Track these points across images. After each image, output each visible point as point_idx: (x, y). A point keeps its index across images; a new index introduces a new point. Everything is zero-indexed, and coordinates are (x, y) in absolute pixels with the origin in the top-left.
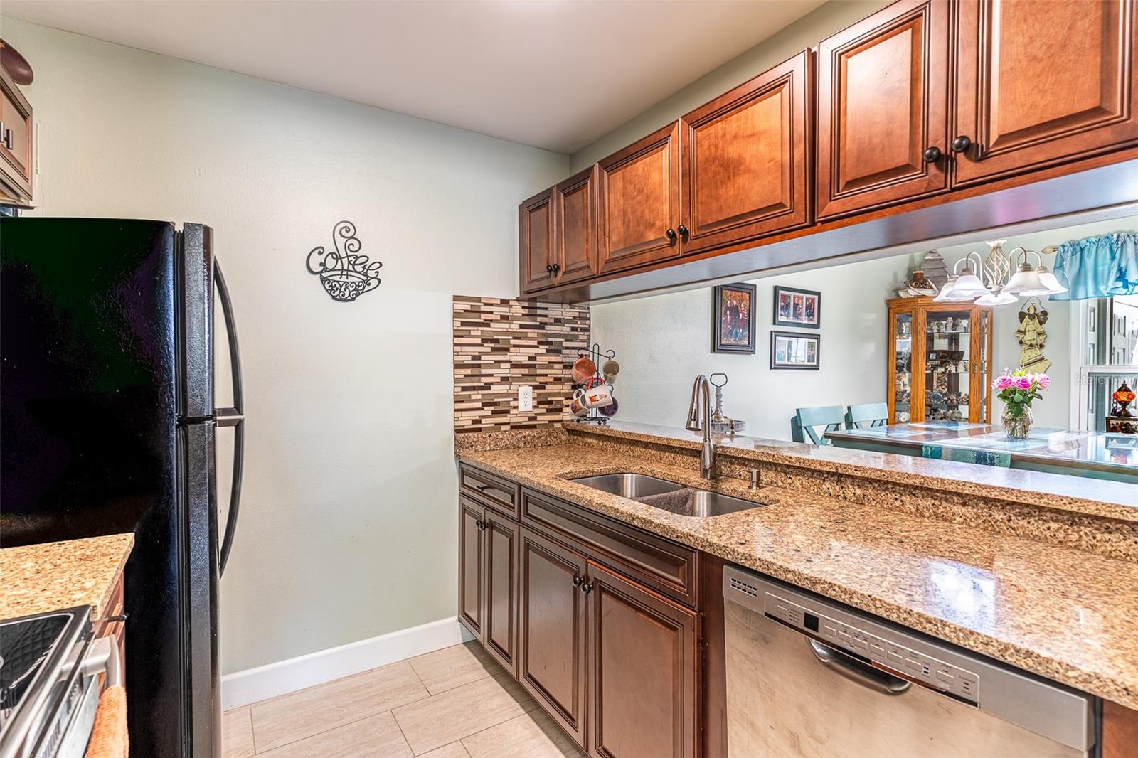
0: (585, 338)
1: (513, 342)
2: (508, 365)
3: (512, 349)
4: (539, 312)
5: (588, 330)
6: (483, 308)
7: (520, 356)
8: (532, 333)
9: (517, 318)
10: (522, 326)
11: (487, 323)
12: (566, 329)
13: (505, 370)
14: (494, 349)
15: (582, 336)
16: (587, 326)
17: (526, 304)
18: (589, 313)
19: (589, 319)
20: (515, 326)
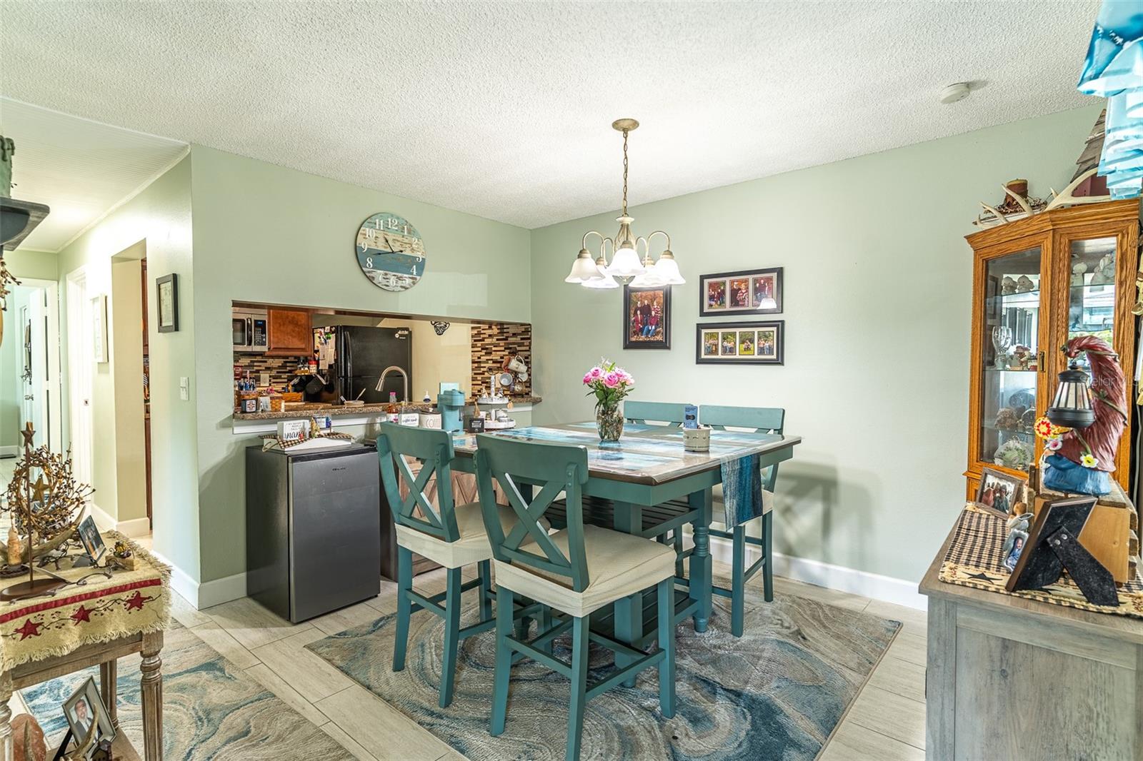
0: (528, 344)
1: (494, 349)
2: (491, 362)
3: (493, 353)
4: (505, 330)
5: (529, 339)
6: (482, 332)
7: (496, 356)
8: (502, 343)
9: (495, 335)
10: (497, 340)
11: (483, 340)
12: (518, 339)
13: (490, 364)
14: (486, 353)
15: (526, 342)
16: (528, 336)
17: (499, 327)
18: (531, 328)
19: (530, 331)
20: (494, 340)
